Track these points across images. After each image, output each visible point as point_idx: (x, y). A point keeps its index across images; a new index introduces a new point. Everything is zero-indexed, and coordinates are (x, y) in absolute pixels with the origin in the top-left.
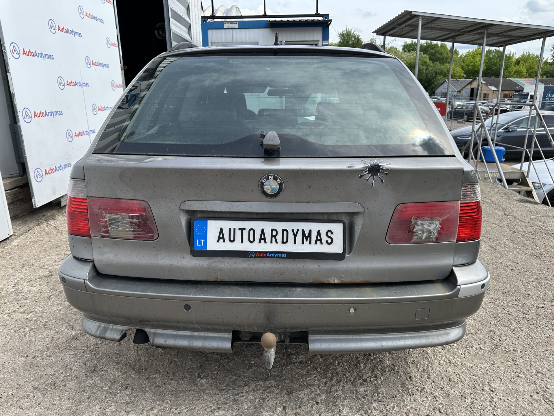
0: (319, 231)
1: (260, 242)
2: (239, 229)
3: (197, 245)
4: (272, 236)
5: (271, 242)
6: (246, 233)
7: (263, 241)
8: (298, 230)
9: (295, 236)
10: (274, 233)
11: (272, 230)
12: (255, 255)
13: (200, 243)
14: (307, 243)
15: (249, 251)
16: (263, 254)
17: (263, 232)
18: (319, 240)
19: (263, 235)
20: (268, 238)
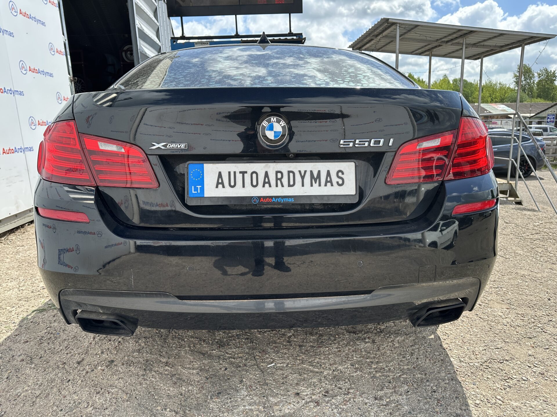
0: (328, 172)
1: (264, 186)
2: (240, 172)
3: (193, 192)
4: (277, 179)
5: (277, 186)
6: (247, 177)
7: (267, 185)
8: (305, 172)
9: (303, 178)
10: (279, 175)
11: (277, 172)
12: (260, 200)
13: (196, 189)
14: (315, 185)
15: (253, 197)
16: (268, 199)
17: (266, 175)
18: (329, 181)
19: (267, 178)
20: (273, 182)
